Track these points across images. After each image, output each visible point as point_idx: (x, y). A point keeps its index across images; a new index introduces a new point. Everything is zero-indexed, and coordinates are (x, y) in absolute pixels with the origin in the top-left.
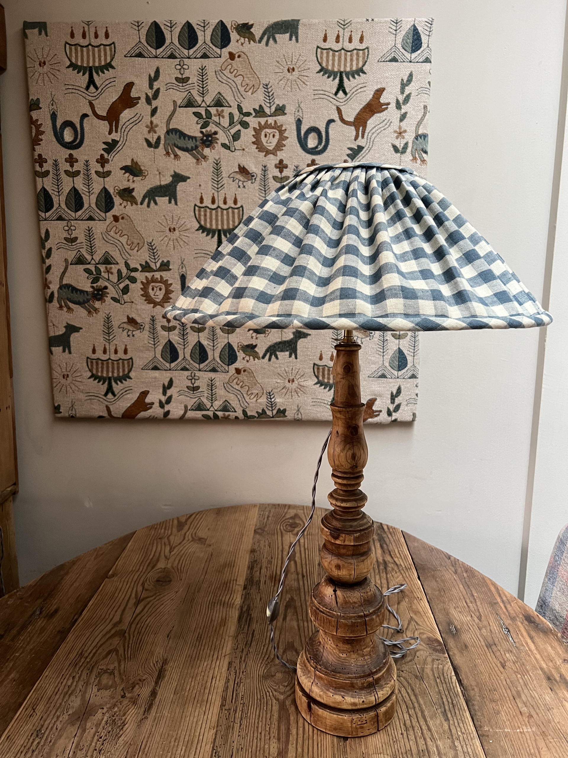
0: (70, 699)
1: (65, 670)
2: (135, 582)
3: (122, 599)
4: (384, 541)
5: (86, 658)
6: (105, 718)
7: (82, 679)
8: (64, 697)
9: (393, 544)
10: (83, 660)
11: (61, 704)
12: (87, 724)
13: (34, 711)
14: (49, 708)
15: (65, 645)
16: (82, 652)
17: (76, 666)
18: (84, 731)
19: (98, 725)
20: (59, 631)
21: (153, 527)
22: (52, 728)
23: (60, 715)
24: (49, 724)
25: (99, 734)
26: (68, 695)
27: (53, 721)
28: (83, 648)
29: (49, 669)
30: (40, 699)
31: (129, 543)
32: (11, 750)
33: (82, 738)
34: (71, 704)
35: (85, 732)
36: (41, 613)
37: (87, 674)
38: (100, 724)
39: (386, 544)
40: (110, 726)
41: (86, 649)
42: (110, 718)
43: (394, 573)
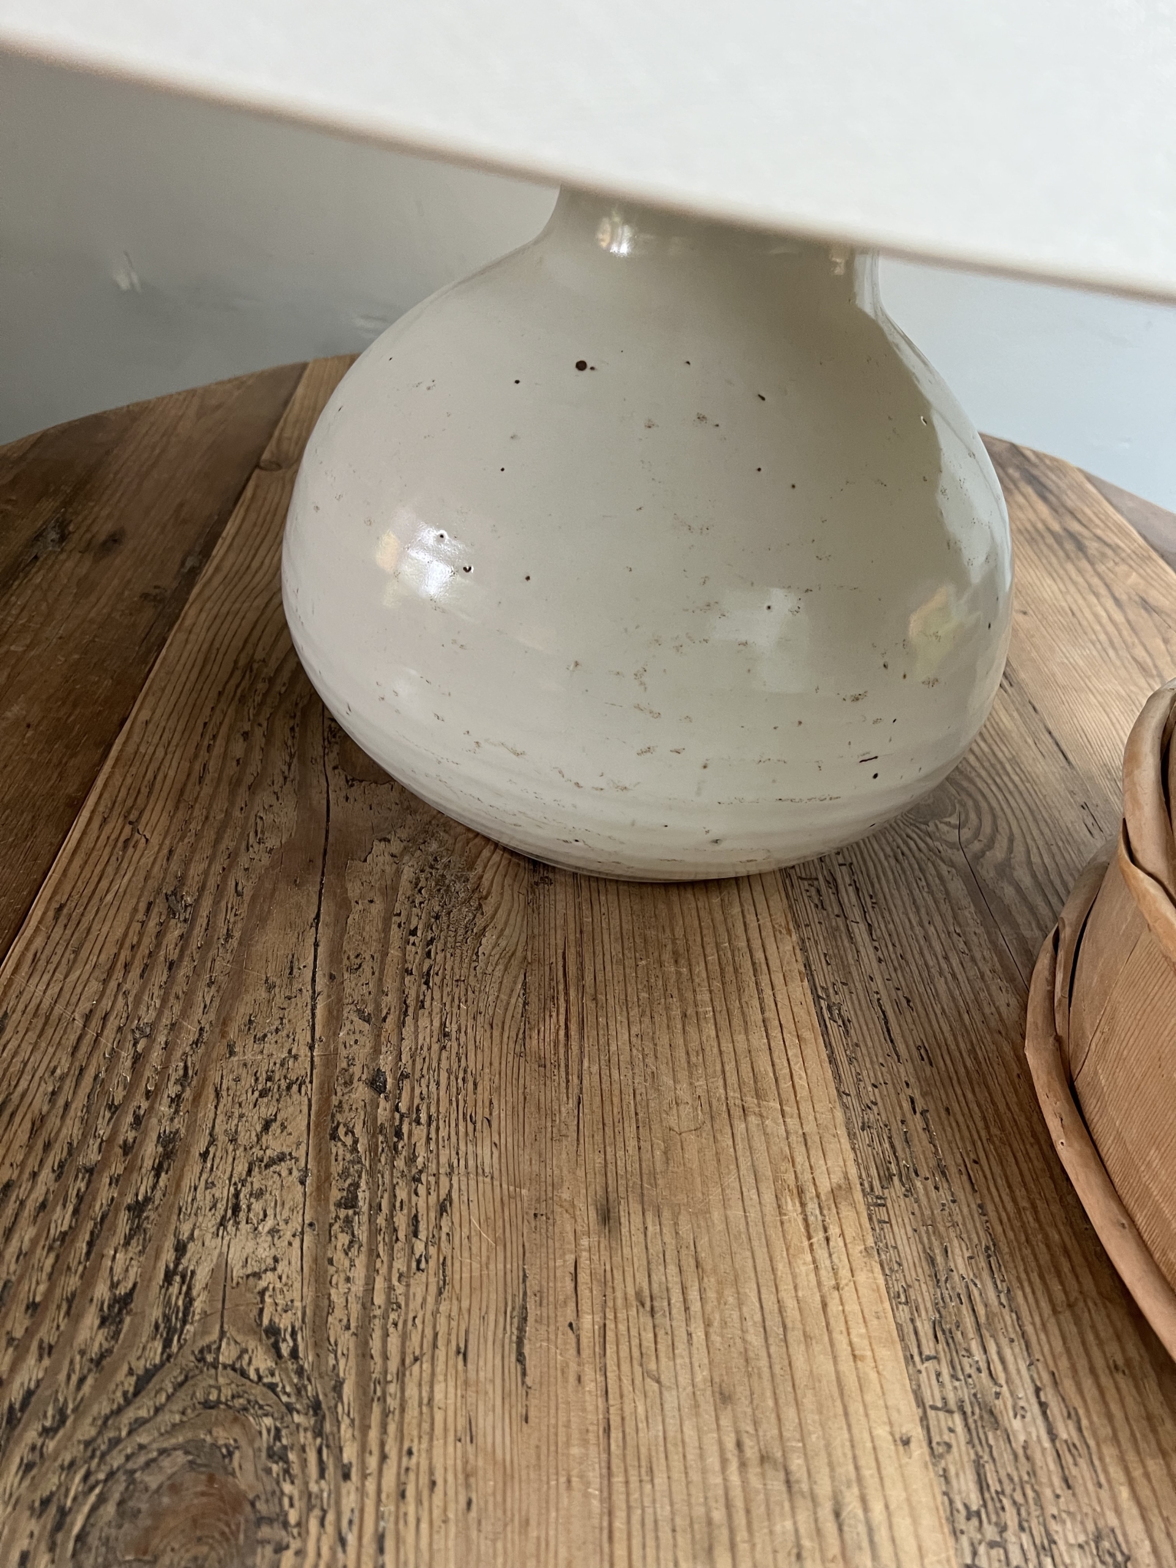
0: (258, 803)
1: (207, 711)
4: (1043, 485)
5: (271, 681)
6: (408, 873)
7: (277, 742)
8: (233, 793)
10: (261, 686)
11: (228, 814)
12: (349, 886)
13: (135, 830)
14: (187, 823)
16: (249, 666)
17: (243, 700)
18: (344, 905)
19: (390, 891)
20: (145, 596)
22: (220, 889)
23: (237, 849)
24: (206, 873)
25: (403, 919)
26: (243, 789)
27: (217, 867)
28: (249, 649)
29: (151, 700)
30: (145, 791)
32: (84, 953)
33: (344, 930)
34: (268, 818)
35: (350, 910)
36: (63, 538)
37: (292, 729)
38: (395, 890)
39: (1051, 492)
40: (432, 896)
41: (258, 656)
42: (422, 871)
43: (1111, 564)
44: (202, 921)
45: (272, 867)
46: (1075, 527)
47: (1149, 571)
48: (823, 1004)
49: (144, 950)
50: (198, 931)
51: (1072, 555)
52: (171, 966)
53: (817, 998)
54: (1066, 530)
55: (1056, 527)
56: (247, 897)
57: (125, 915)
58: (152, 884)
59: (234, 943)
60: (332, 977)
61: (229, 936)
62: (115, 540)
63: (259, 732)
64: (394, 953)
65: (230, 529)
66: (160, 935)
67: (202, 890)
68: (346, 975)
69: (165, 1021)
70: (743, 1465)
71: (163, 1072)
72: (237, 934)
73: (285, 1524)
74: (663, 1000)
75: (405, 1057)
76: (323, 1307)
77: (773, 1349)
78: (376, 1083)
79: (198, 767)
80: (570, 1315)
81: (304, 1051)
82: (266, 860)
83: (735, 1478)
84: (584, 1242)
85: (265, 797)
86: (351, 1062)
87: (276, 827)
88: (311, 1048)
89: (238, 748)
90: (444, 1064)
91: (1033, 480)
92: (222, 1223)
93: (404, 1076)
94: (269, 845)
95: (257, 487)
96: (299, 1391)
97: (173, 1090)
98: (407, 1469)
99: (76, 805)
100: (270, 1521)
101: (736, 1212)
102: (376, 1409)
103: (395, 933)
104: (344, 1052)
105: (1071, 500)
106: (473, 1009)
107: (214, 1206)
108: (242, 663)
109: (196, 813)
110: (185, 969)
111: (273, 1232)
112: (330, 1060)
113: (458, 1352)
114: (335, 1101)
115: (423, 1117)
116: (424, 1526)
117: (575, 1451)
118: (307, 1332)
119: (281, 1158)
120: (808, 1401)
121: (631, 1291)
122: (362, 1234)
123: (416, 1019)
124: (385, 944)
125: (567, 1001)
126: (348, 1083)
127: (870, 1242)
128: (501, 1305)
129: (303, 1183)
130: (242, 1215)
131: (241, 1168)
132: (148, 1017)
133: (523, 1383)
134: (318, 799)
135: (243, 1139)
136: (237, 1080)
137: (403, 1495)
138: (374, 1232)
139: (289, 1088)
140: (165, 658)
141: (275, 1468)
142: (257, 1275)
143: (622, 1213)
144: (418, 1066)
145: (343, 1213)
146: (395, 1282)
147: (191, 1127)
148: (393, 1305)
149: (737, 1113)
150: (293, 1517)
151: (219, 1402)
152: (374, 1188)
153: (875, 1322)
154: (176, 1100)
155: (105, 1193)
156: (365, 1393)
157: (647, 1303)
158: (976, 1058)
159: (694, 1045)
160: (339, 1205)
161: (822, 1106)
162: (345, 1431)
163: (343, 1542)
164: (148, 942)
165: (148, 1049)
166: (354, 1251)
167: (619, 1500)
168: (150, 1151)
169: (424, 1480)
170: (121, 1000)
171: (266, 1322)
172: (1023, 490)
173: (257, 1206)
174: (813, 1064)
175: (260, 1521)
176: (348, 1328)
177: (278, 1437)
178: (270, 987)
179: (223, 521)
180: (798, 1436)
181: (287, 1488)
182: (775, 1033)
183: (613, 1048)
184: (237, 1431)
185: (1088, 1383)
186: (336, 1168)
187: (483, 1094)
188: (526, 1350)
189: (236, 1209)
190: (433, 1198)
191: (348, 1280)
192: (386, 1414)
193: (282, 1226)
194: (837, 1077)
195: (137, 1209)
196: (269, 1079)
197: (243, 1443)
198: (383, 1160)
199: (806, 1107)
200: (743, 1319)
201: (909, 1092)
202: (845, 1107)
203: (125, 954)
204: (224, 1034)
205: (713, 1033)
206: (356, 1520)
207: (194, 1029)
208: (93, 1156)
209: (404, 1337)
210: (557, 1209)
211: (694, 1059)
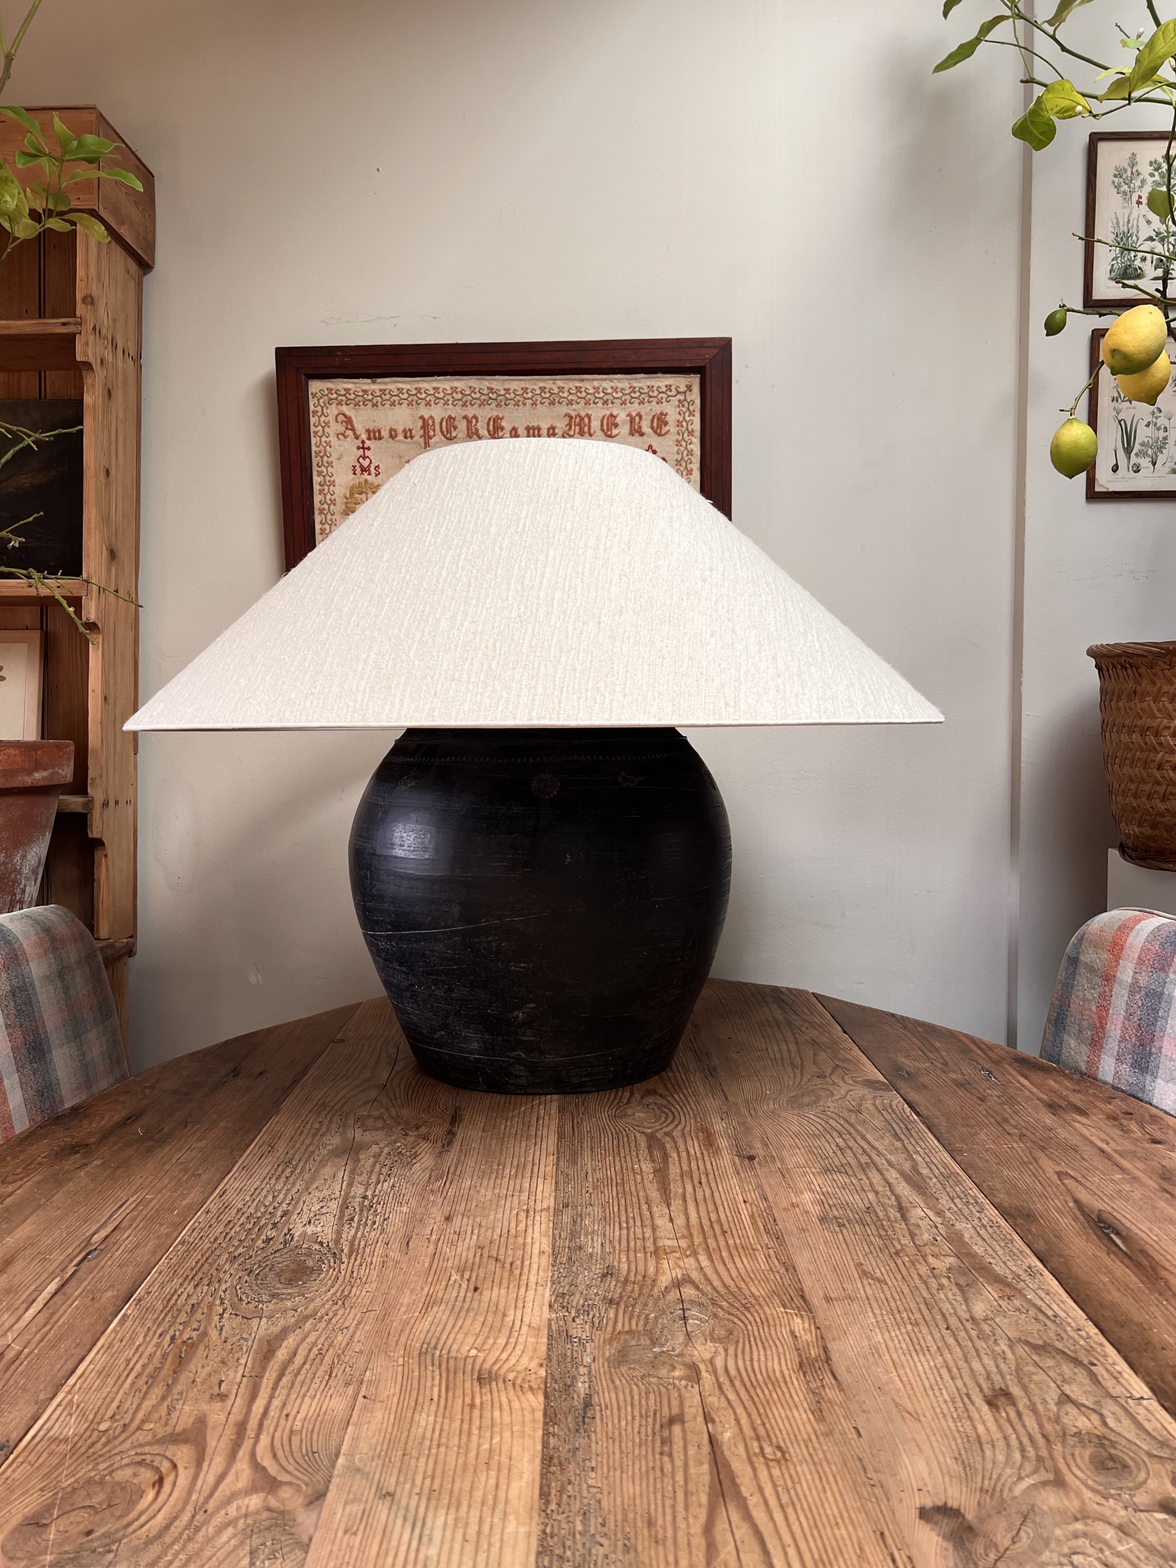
0: (324, 1139)
1: (304, 1117)
2: (382, 1045)
4: (785, 1003)
7: (334, 1123)
8: (314, 1137)
9: (801, 1005)
10: (329, 1107)
11: (311, 1142)
12: (361, 1156)
13: (273, 1148)
14: (294, 1145)
15: (293, 1097)
16: (325, 1102)
19: (376, 1157)
20: (276, 1089)
22: (307, 1160)
23: (314, 1151)
24: (302, 1157)
26: (319, 1136)
27: (306, 1155)
28: (322, 1100)
29: (281, 1114)
30: (276, 1139)
31: (355, 1012)
32: (253, 1177)
33: (356, 1166)
34: (328, 1142)
35: (360, 1161)
36: (238, 1074)
43: (804, 1029)
44: (300, 1167)
45: (329, 1154)
46: (794, 1017)
47: (826, 1029)
48: (560, 1170)
49: (276, 1175)
50: (298, 1170)
52: (287, 1178)
53: (558, 1170)
54: (786, 1019)
56: (318, 1161)
57: (269, 1167)
58: (280, 1160)
59: (312, 1172)
60: (350, 1177)
61: (310, 1170)
62: (263, 1073)
63: (326, 1122)
64: (377, 1169)
65: (317, 1063)
66: (283, 1171)
67: (299, 1161)
68: (356, 1176)
69: (285, 1189)
71: (284, 1198)
72: (313, 1169)
73: (322, 1271)
75: (377, 1192)
76: (339, 1238)
77: (502, 1239)
78: (365, 1197)
79: (299, 1132)
80: (428, 1237)
81: (337, 1192)
82: (326, 1152)
84: (438, 1224)
85: (327, 1137)
86: (355, 1194)
87: (331, 1144)
88: (341, 1191)
89: (317, 1126)
90: (392, 1193)
91: (779, 1001)
92: (305, 1225)
93: (376, 1196)
94: (328, 1149)
95: (332, 1049)
96: (329, 1251)
97: (288, 1202)
98: (364, 1262)
99: (248, 1146)
100: (317, 1271)
102: (354, 1254)
103: (378, 1166)
104: (353, 1192)
106: (407, 1181)
107: (302, 1222)
109: (298, 1143)
110: (292, 1178)
111: (323, 1226)
112: (347, 1194)
113: (386, 1243)
114: (348, 1201)
115: (382, 1203)
116: (367, 1269)
118: (333, 1242)
119: (327, 1213)
120: (511, 1247)
121: (452, 1231)
123: (383, 1184)
124: (373, 1168)
125: (447, 1177)
126: (354, 1198)
127: (551, 1218)
128: (403, 1236)
129: (334, 1217)
131: (312, 1215)
132: (278, 1188)
133: (407, 1248)
134: (350, 1135)
136: (312, 1199)
137: (361, 1265)
138: (359, 1225)
139: (331, 1200)
140: (285, 1104)
141: (320, 1263)
142: (316, 1233)
143: (454, 1218)
144: (382, 1193)
145: (348, 1222)
146: (365, 1233)
147: (295, 1208)
149: (509, 1196)
150: (324, 1270)
151: (302, 1253)
152: (360, 1217)
154: (289, 1204)
155: (263, 1221)
156: (351, 1251)
157: (458, 1234)
159: (498, 1182)
160: (347, 1220)
161: (547, 1193)
163: (340, 1272)
164: (278, 1173)
165: (278, 1195)
166: (351, 1228)
168: (279, 1213)
169: (369, 1263)
170: (268, 1186)
171: (318, 1241)
173: (317, 1222)
174: (548, 1184)
175: (314, 1271)
176: (347, 1241)
177: (321, 1258)
178: (325, 1180)
179: (314, 1062)
181: (323, 1266)
182: (535, 1178)
183: (463, 1185)
186: (347, 1214)
187: (406, 1198)
188: (410, 1243)
189: (310, 1223)
190: (382, 1218)
191: (348, 1233)
193: (326, 1225)
194: (557, 1187)
195: (275, 1225)
196: (324, 1198)
197: (309, 1259)
198: (365, 1212)
199: (539, 1193)
202: (556, 1193)
203: (269, 1176)
204: (307, 1190)
206: (345, 1269)
207: (296, 1190)
208: (259, 1214)
209: (367, 1242)
210: (429, 1218)
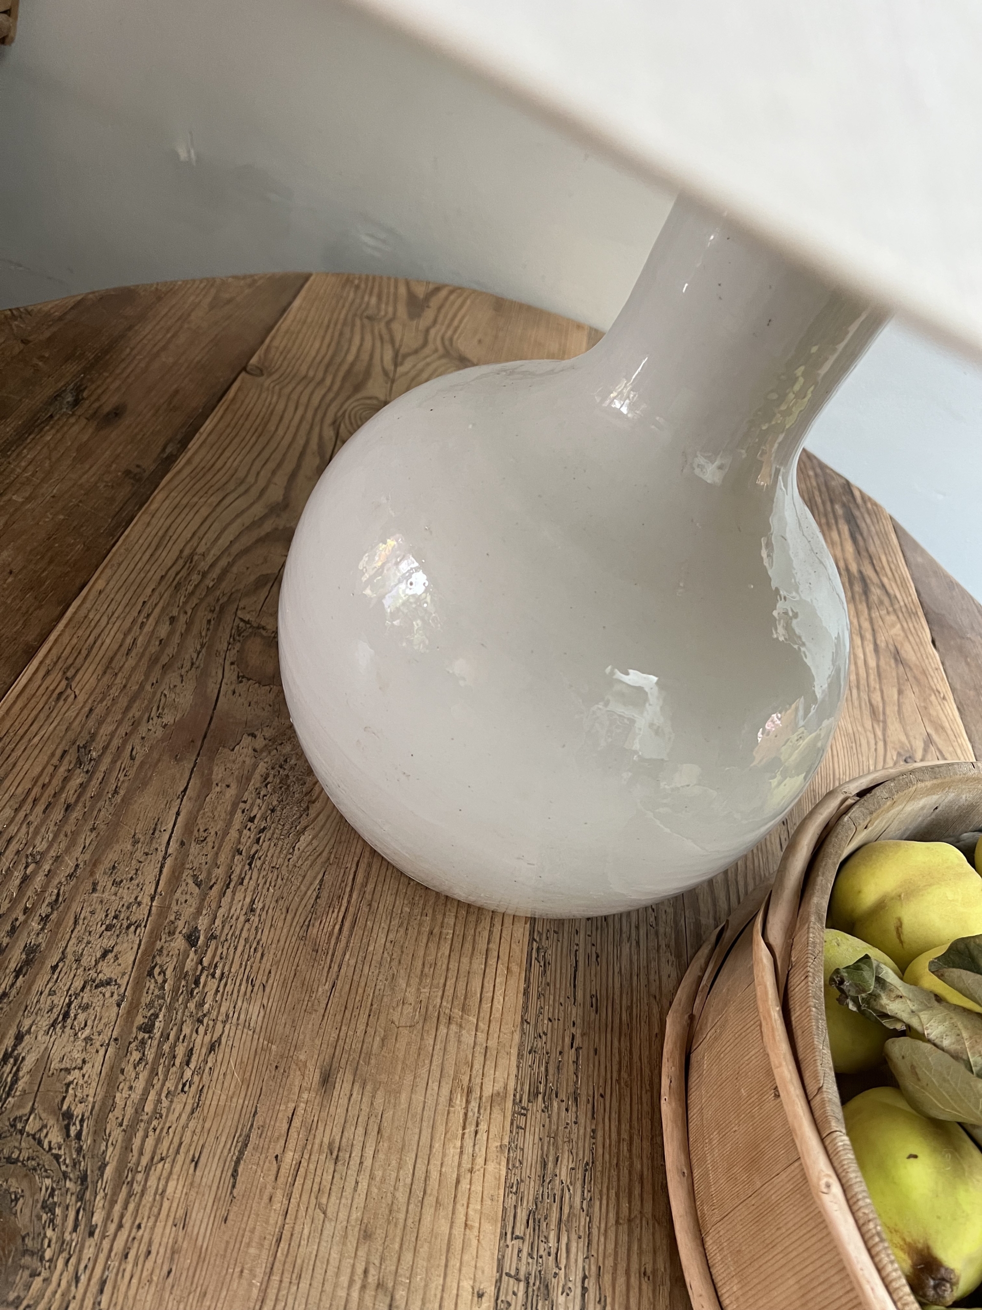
0: (166, 680)
1: (148, 591)
2: (316, 410)
3: (285, 443)
4: (858, 527)
5: (204, 575)
6: (262, 768)
7: (195, 630)
9: (877, 542)
10: (195, 578)
11: (142, 686)
12: (215, 769)
13: (69, 686)
14: (109, 687)
15: (146, 518)
16: (191, 557)
17: (177, 587)
18: (207, 784)
20: (127, 473)
21: (348, 281)
23: (141, 718)
24: (112, 734)
25: (247, 806)
26: (159, 667)
27: (122, 731)
28: (195, 541)
29: (108, 572)
30: (84, 652)
31: (295, 297)
33: (201, 807)
34: (171, 696)
36: (77, 402)
37: (209, 622)
38: (249, 779)
39: (862, 534)
40: (274, 791)
41: (200, 550)
42: (273, 768)
43: (883, 612)
44: (99, 775)
45: (162, 740)
46: (869, 572)
47: (911, 625)
48: (535, 945)
49: (50, 791)
50: (95, 783)
51: (857, 597)
52: (68, 808)
53: (532, 940)
54: (860, 572)
55: (854, 568)
56: (137, 762)
57: (44, 758)
58: (71, 735)
59: (118, 798)
60: (182, 844)
61: (116, 792)
62: (117, 413)
63: (183, 619)
64: (233, 834)
65: (208, 425)
66: (66, 780)
67: (105, 748)
68: (193, 844)
69: (52, 853)
70: (364, 1287)
71: (40, 895)
72: (122, 792)
73: (42, 1259)
74: (419, 917)
75: (218, 922)
76: (108, 1105)
77: (411, 1207)
78: (191, 939)
79: (129, 640)
80: (278, 1151)
81: (146, 900)
82: (160, 733)
83: (355, 1295)
84: (305, 1096)
85: (173, 678)
86: (178, 916)
87: (174, 706)
88: (152, 899)
89: (164, 630)
90: (245, 934)
91: (851, 520)
92: (53, 1025)
93: (213, 937)
94: (165, 721)
95: (239, 389)
96: (75, 1164)
97: (44, 910)
98: (134, 1239)
100: (32, 1254)
101: (418, 1097)
102: (125, 1189)
103: (239, 817)
104: (175, 908)
105: (875, 547)
106: (278, 893)
107: (51, 1010)
108: (187, 552)
109: (118, 680)
110: (76, 814)
111: (88, 1039)
112: (164, 910)
113: (193, 1161)
114: (158, 945)
115: (218, 972)
116: (135, 1281)
117: (253, 1251)
118: (92, 1122)
119: (108, 983)
120: (424, 1250)
121: (326, 1141)
122: (150, 1055)
123: (234, 893)
124: (229, 824)
125: (349, 902)
126: (171, 933)
127: (506, 1141)
128: (233, 1131)
129: (119, 1005)
130: (69, 1021)
131: (78, 984)
132: (41, 846)
133: (231, 1193)
134: (212, 688)
135: (84, 962)
136: (93, 913)
137: (126, 1256)
138: (159, 1054)
139: (128, 927)
140: (127, 536)
141: (44, 1217)
142: (68, 1071)
143: (338, 1080)
144: (226, 931)
145: (141, 1035)
146: (163, 1098)
147: (50, 943)
148: (157, 1114)
149: (444, 1020)
150: (48, 1254)
151: (17, 1160)
152: (168, 1021)
153: (489, 1202)
154: (45, 919)
156: (120, 1176)
157: (335, 1153)
158: (631, 1014)
159: (430, 958)
160: (140, 1028)
161: (507, 1028)
162: (99, 1202)
163: (77, 1279)
164: (57, 782)
165: (34, 873)
166: (141, 1066)
167: (272, 1293)
168: (16, 956)
169: (143, 1248)
170: (24, 829)
171: (65, 1107)
172: (840, 526)
173: (82, 1017)
174: (511, 993)
175: (25, 1252)
176: (121, 1125)
177: (52, 1195)
178: (136, 842)
179: (205, 416)
180: (408, 1275)
181: (49, 1233)
182: (492, 961)
183: (371, 948)
184: (25, 1185)
185: (621, 1280)
186: (146, 999)
187: (266, 964)
188: (240, 1170)
189: (66, 1015)
190: (208, 1038)
191: (131, 1088)
192: (130, 1195)
193: (95, 1037)
194: (525, 1008)
196: (116, 917)
197: (27, 1193)
198: (180, 1000)
199: (495, 1026)
200: (398, 1179)
201: (573, 1030)
202: (523, 1032)
203: (36, 791)
204: (92, 873)
205: (447, 953)
206: (90, 1266)
207: (72, 864)
209: (158, 1141)
210: (293, 1066)
211: (426, 970)
